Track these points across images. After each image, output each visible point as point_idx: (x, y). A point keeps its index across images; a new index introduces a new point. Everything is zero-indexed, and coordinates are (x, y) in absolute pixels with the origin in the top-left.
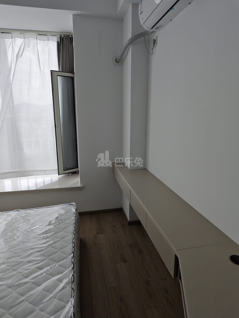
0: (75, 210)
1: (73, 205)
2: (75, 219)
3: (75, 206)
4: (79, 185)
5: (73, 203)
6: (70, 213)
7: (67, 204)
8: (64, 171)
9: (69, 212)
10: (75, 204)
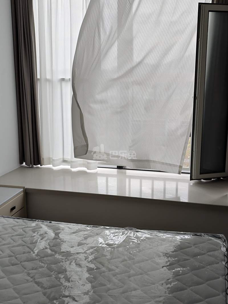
0: (225, 249)
2: (226, 266)
3: (225, 241)
5: (221, 235)
6: (216, 253)
8: (201, 174)
9: (214, 250)
10: (225, 238)
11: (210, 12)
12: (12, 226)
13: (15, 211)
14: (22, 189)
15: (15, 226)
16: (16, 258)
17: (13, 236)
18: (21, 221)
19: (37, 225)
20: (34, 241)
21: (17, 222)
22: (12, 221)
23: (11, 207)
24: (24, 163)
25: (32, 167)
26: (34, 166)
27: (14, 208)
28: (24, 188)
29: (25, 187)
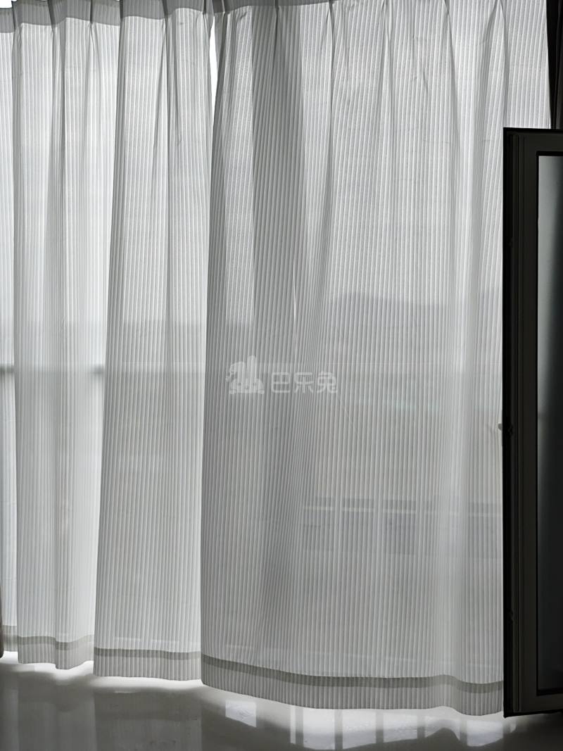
11: (540, 157)
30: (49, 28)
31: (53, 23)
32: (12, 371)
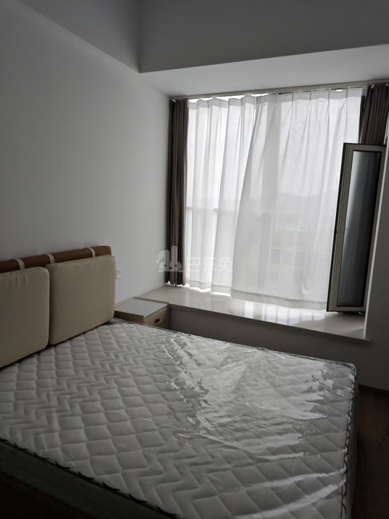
0: (353, 377)
1: (350, 367)
2: (353, 392)
3: (354, 370)
4: (364, 336)
5: (351, 365)
6: (344, 379)
7: (339, 362)
8: (337, 306)
10: (355, 368)
11: (354, 152)
12: (156, 335)
13: (158, 323)
14: (166, 305)
15: (159, 335)
16: (159, 361)
17: (156, 343)
18: (164, 332)
19: (178, 337)
20: (175, 350)
21: (160, 332)
22: (155, 331)
23: (156, 319)
24: (169, 283)
25: (176, 286)
26: (178, 285)
27: (157, 321)
28: (168, 303)
29: (170, 303)
30: (207, 109)
31: (208, 107)
32: (191, 208)
